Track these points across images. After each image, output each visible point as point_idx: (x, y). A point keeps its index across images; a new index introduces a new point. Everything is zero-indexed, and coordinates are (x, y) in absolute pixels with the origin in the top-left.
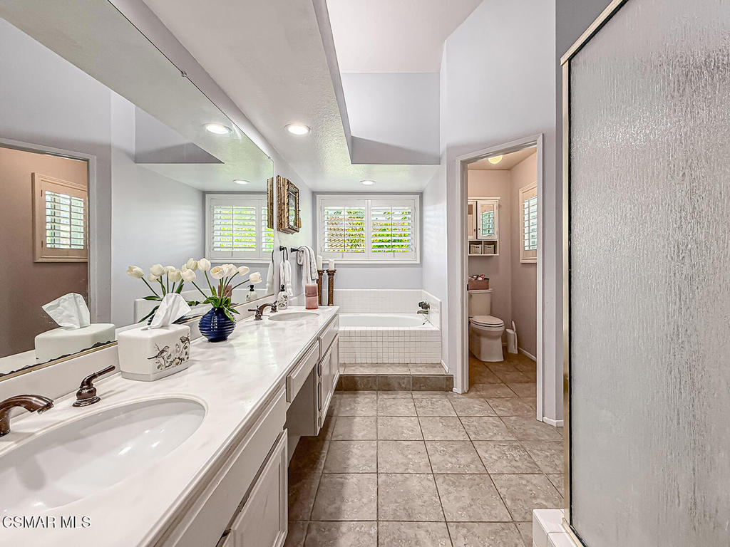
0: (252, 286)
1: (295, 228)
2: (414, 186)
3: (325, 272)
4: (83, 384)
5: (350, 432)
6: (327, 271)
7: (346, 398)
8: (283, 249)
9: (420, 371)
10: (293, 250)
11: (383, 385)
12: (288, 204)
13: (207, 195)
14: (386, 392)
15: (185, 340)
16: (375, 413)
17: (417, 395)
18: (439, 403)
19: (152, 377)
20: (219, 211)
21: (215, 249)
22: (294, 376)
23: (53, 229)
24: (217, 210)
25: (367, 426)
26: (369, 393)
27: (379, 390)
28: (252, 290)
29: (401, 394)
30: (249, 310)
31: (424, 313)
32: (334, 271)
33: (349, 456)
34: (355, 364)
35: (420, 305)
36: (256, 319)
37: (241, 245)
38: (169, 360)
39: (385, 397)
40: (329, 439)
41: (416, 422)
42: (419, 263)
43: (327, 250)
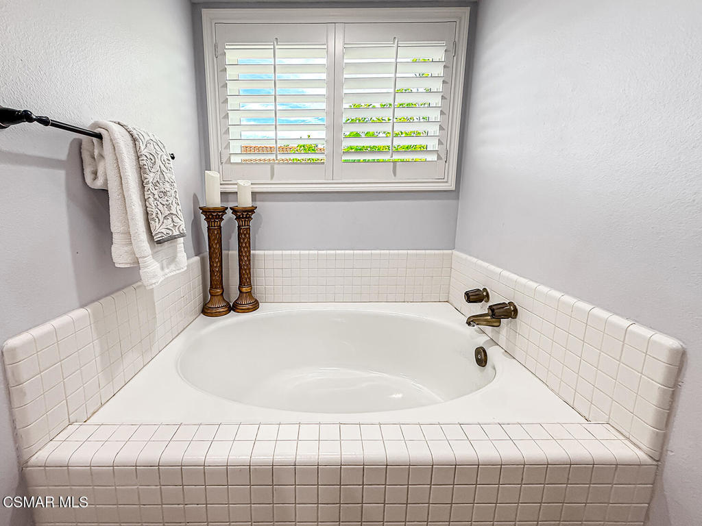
32: (252, 211)
42: (454, 189)
43: (234, 159)
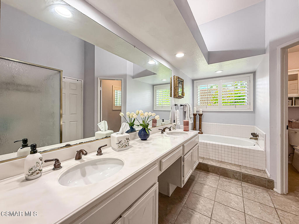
0: (163, 120)
1: (182, 96)
2: (250, 69)
3: (198, 114)
4: (99, 149)
5: (201, 191)
6: (199, 114)
7: (202, 174)
8: (176, 105)
9: (248, 172)
10: (181, 105)
11: (223, 173)
12: (178, 87)
13: (154, 86)
14: (225, 177)
15: (128, 139)
16: (216, 187)
17: (245, 184)
18: (261, 194)
19: (117, 150)
20: (158, 91)
21: (157, 105)
22: (163, 161)
23: (116, 100)
24: (157, 91)
25: (210, 191)
26: (215, 175)
27: (221, 175)
28: (163, 121)
29: (234, 181)
30: (159, 129)
31: (255, 139)
32: (202, 114)
33: (198, 203)
34: (209, 159)
35: (252, 134)
36: (161, 133)
37: (165, 104)
38: (122, 145)
39: (224, 180)
40: (190, 191)
41: (241, 200)
42: (253, 111)
43: (199, 105)
